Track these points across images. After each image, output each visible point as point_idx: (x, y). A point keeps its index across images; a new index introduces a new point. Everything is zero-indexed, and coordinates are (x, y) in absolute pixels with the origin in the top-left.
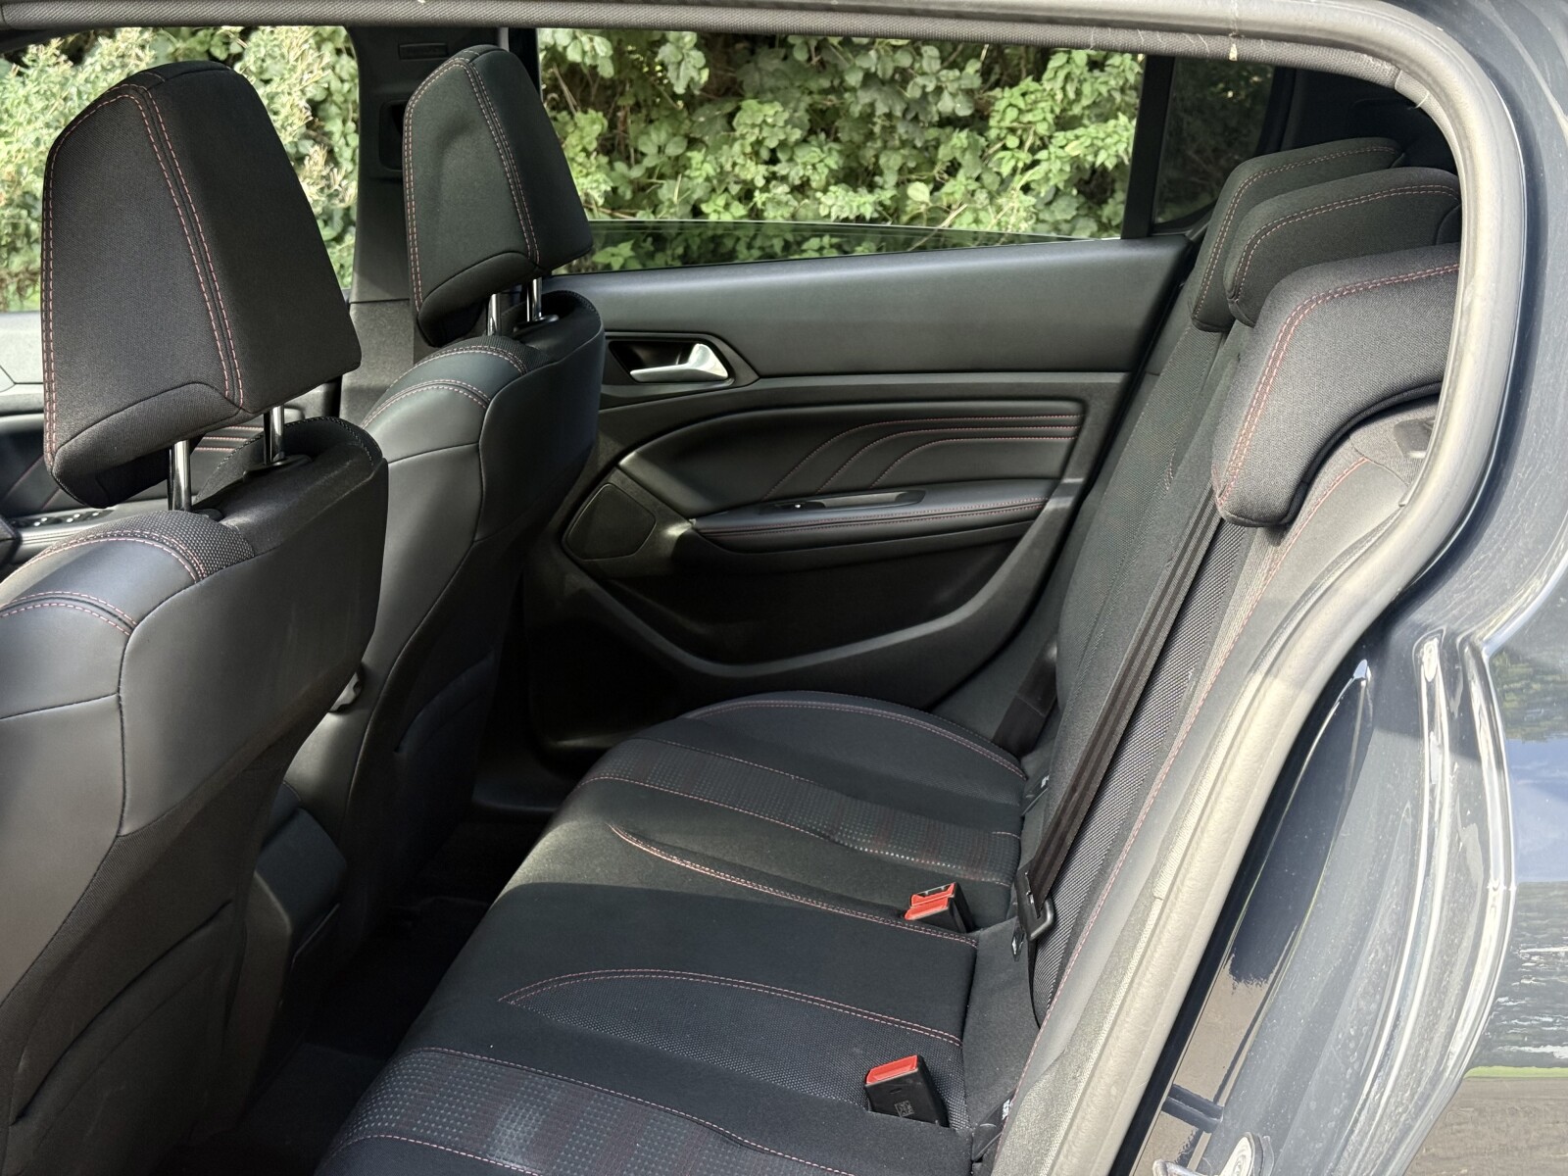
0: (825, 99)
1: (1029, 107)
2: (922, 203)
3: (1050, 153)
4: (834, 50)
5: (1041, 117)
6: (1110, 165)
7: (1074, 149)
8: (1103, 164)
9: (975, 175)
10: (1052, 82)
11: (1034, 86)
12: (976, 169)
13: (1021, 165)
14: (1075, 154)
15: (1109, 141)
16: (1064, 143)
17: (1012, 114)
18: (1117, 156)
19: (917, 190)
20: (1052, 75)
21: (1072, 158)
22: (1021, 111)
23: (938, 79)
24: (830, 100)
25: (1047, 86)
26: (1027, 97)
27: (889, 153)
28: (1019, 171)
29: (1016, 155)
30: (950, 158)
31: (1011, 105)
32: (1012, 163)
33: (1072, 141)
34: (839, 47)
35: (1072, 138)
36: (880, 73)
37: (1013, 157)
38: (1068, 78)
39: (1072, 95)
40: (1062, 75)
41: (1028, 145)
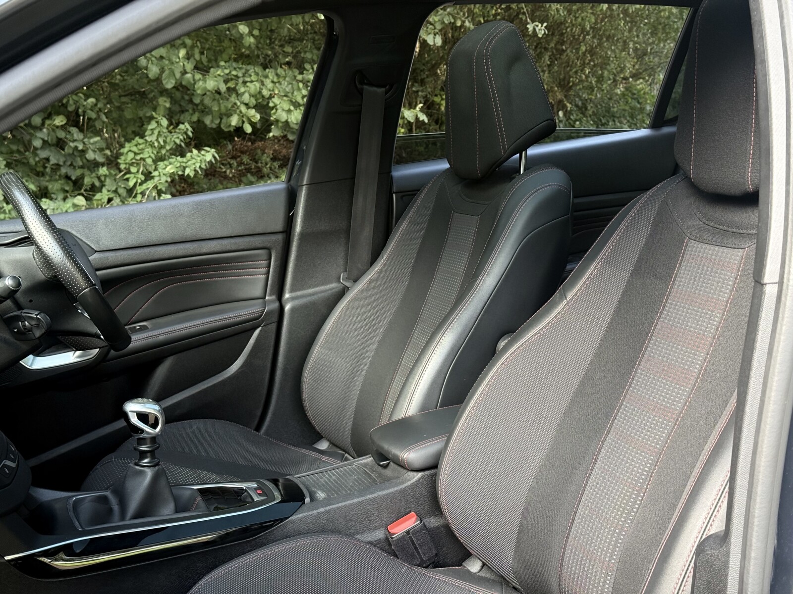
0: (12, 156)
1: (140, 152)
2: (83, 206)
3: (159, 172)
4: (20, 129)
5: (148, 156)
6: (192, 174)
7: (170, 169)
8: (188, 175)
9: (114, 189)
10: (151, 137)
11: (141, 141)
12: (113, 186)
13: (139, 181)
14: (172, 171)
15: (190, 163)
16: (164, 167)
17: (131, 155)
18: (195, 170)
19: (78, 200)
20: (150, 133)
21: (171, 173)
22: (136, 154)
23: (84, 143)
24: (15, 157)
25: (148, 139)
26: (138, 146)
27: (53, 183)
28: (138, 184)
29: (136, 176)
30: (91, 183)
31: (130, 151)
32: (134, 180)
33: (168, 166)
34: (24, 127)
35: (168, 164)
36: (49, 141)
37: (135, 177)
38: (159, 135)
39: (162, 143)
40: (156, 132)
41: (141, 171)
